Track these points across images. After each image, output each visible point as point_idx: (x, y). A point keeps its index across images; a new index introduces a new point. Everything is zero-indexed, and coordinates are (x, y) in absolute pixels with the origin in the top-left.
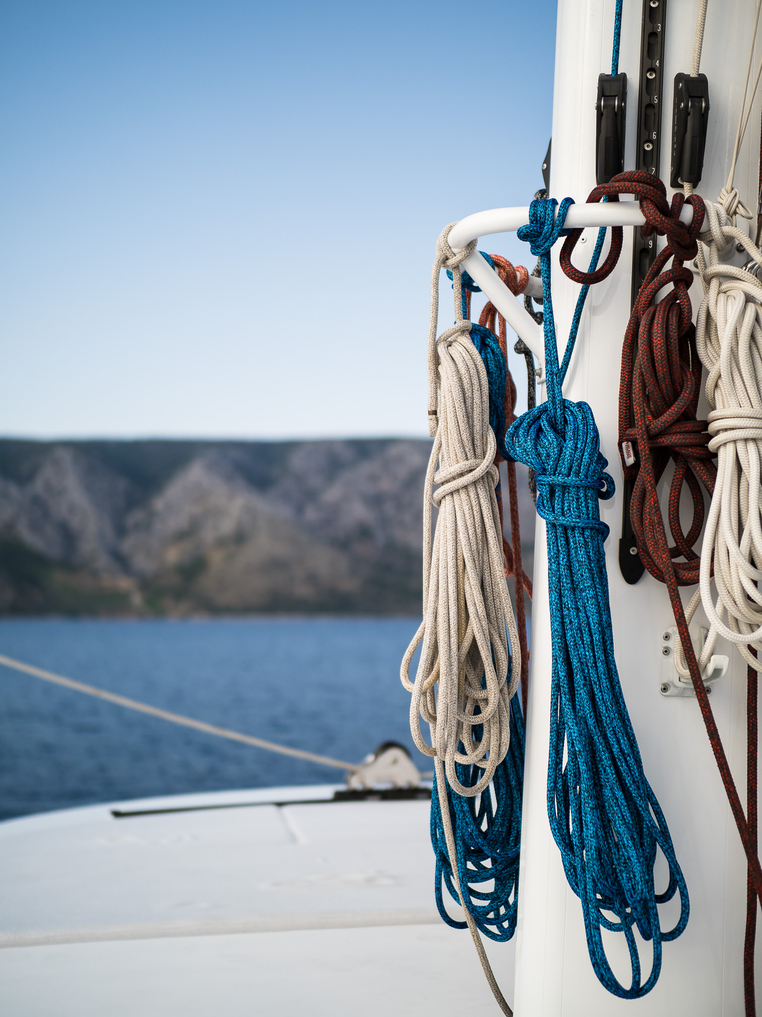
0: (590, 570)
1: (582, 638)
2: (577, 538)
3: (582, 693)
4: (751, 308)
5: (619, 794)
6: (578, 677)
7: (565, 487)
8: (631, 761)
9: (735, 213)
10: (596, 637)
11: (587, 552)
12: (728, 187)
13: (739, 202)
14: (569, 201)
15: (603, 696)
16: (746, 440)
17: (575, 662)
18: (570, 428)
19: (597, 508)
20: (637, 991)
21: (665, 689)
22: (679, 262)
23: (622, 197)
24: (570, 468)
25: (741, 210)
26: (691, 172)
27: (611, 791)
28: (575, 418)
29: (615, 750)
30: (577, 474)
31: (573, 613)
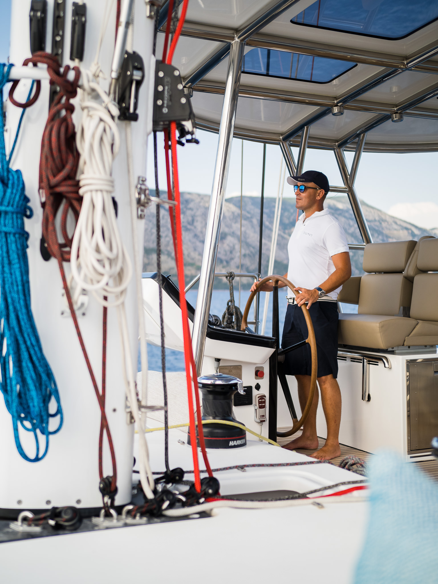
0: (18, 255)
1: (13, 288)
2: (11, 238)
3: (12, 316)
4: (102, 125)
5: (30, 365)
6: (11, 308)
7: (6, 213)
8: (36, 348)
9: (98, 76)
10: (20, 288)
11: (16, 245)
12: (95, 62)
13: (101, 71)
14: (12, 65)
15: (23, 317)
16: (97, 191)
17: (9, 300)
18: (10, 182)
19: (23, 224)
20: (37, 459)
21: (62, 314)
22: (68, 100)
23: (39, 65)
24: (9, 203)
25: (101, 75)
26: (77, 53)
27: (26, 363)
28: (13, 177)
29: (29, 343)
30: (12, 206)
31: (9, 275)
